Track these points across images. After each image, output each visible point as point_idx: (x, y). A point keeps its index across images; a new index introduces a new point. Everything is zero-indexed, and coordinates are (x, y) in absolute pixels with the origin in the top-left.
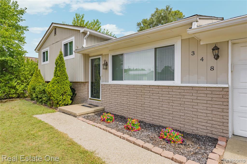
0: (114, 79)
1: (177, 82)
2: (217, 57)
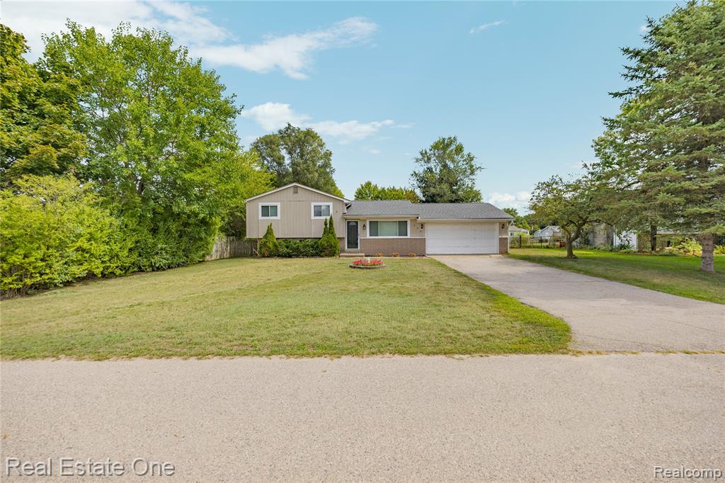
0: (370, 236)
1: (409, 237)
2: (422, 228)
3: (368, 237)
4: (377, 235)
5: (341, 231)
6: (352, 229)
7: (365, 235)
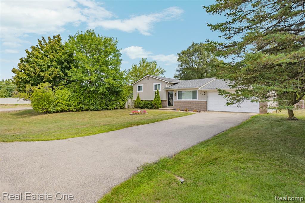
0: (178, 99)
1: (197, 100)
2: (205, 94)
3: (177, 100)
4: (182, 99)
5: (164, 96)
6: (170, 96)
7: (176, 99)
